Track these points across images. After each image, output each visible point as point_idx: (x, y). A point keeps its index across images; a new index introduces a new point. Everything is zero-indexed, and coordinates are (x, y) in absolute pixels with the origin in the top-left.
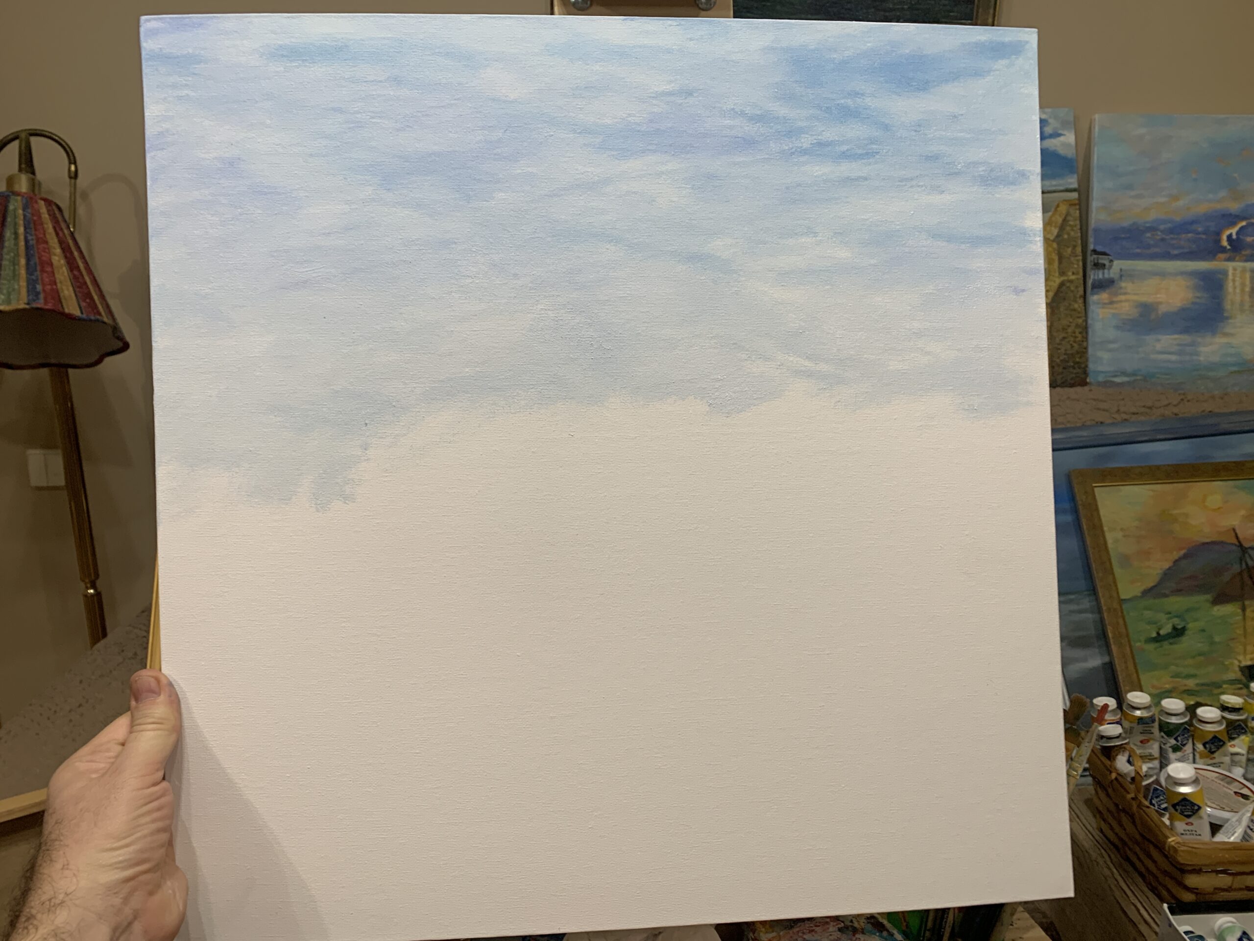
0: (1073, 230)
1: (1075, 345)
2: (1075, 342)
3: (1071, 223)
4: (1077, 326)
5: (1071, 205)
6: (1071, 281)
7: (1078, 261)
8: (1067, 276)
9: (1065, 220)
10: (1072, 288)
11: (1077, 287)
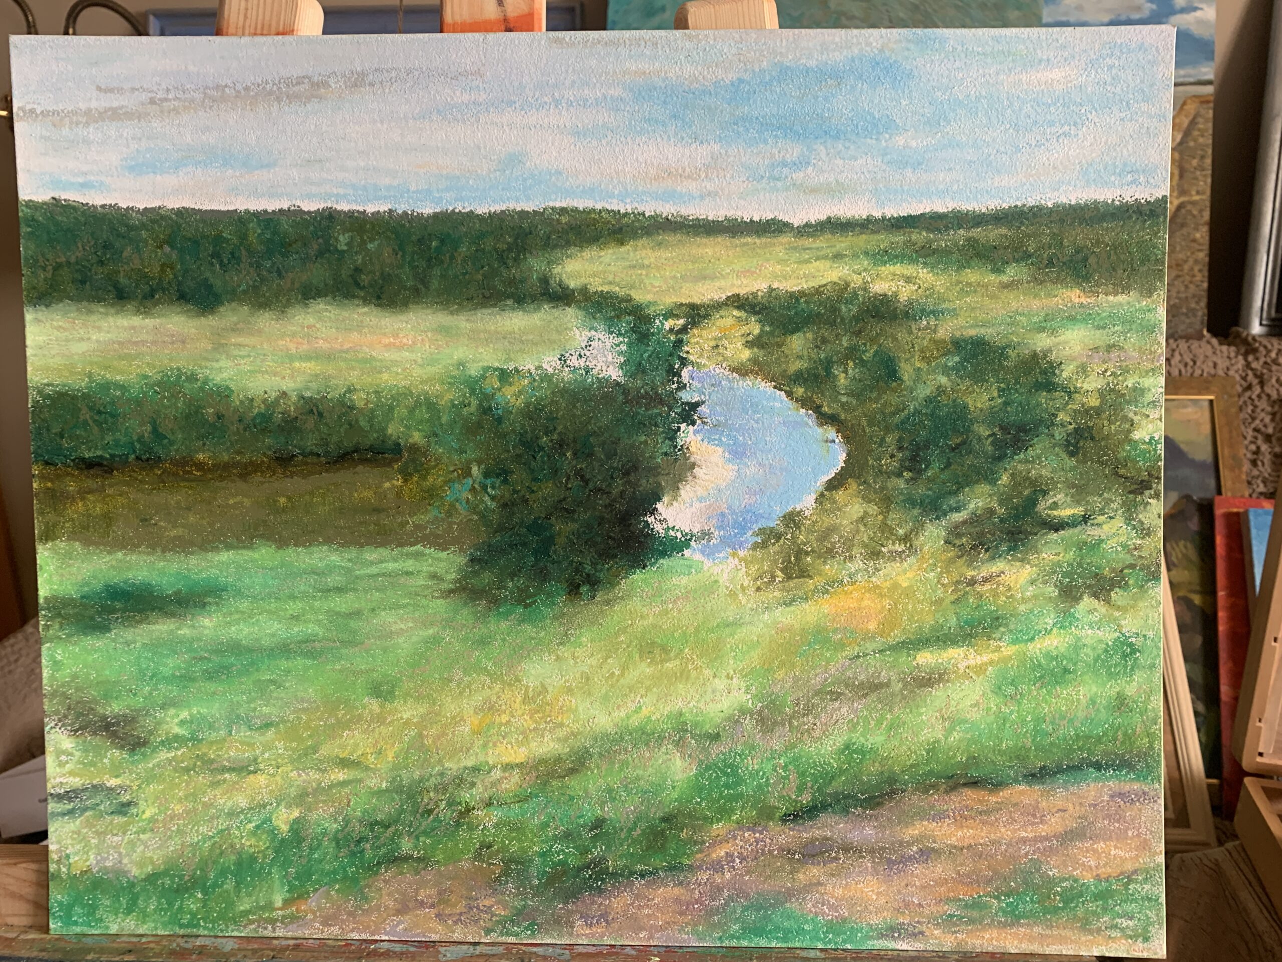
0: (1203, 136)
1: (1192, 286)
2: (1191, 282)
3: (1201, 126)
4: (1196, 262)
5: (1202, 102)
6: (1194, 203)
7: (1205, 176)
8: (1191, 196)
9: (1193, 123)
10: (1195, 212)
11: (1201, 211)
